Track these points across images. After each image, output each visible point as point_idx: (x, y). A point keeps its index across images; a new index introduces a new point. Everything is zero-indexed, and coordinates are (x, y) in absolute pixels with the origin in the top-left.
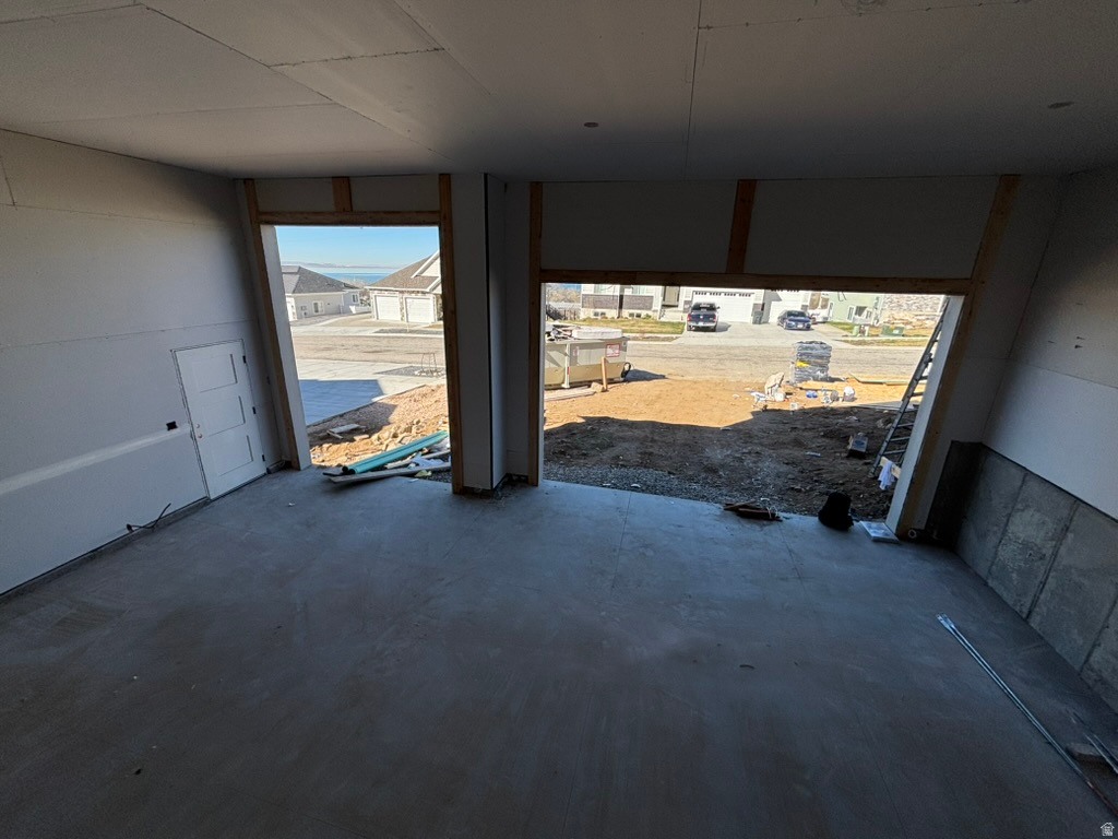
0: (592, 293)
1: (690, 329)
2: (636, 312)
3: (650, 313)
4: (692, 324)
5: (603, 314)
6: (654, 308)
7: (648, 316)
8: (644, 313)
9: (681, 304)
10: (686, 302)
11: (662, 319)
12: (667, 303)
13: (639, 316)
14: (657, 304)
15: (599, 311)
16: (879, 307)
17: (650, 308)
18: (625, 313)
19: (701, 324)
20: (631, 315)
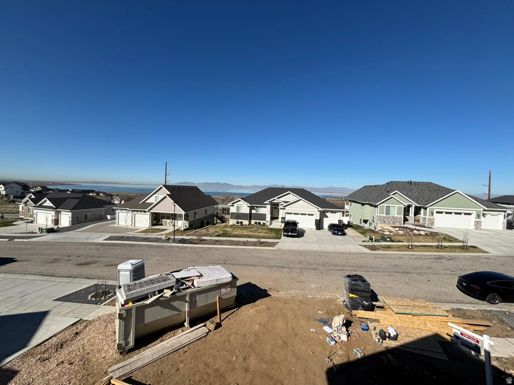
0: (236, 212)
1: (284, 235)
2: (258, 221)
3: (265, 222)
4: (286, 234)
5: (241, 222)
6: (267, 220)
7: (264, 224)
8: (262, 222)
9: (280, 218)
10: (282, 218)
11: (272, 227)
12: (273, 216)
13: (259, 223)
14: (268, 218)
15: (240, 221)
16: (375, 221)
17: (265, 220)
18: (253, 222)
19: (290, 234)
20: (256, 223)
